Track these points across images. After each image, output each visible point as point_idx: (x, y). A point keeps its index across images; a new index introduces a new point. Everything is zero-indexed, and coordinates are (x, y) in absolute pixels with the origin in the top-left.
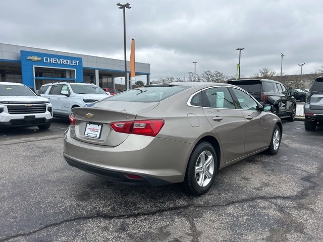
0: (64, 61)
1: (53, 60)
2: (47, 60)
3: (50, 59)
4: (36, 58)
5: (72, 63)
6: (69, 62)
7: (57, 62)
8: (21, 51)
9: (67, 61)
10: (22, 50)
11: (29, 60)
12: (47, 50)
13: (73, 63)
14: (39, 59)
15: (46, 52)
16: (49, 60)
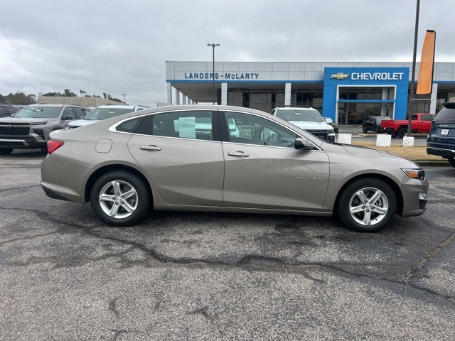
0: (380, 76)
1: (363, 76)
2: (355, 76)
3: (360, 75)
4: (342, 76)
5: (391, 76)
6: (388, 76)
7: (369, 77)
8: (325, 68)
9: (384, 75)
10: (327, 66)
11: (333, 78)
12: (359, 63)
13: (394, 76)
14: (346, 76)
15: (357, 66)
16: (358, 76)
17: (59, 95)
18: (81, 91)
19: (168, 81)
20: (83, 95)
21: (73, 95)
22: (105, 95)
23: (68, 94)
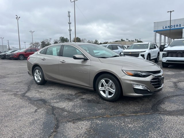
17: (119, 41)
18: (127, 39)
19: (154, 31)
20: (128, 40)
21: (124, 41)
22: (136, 40)
23: (122, 40)
